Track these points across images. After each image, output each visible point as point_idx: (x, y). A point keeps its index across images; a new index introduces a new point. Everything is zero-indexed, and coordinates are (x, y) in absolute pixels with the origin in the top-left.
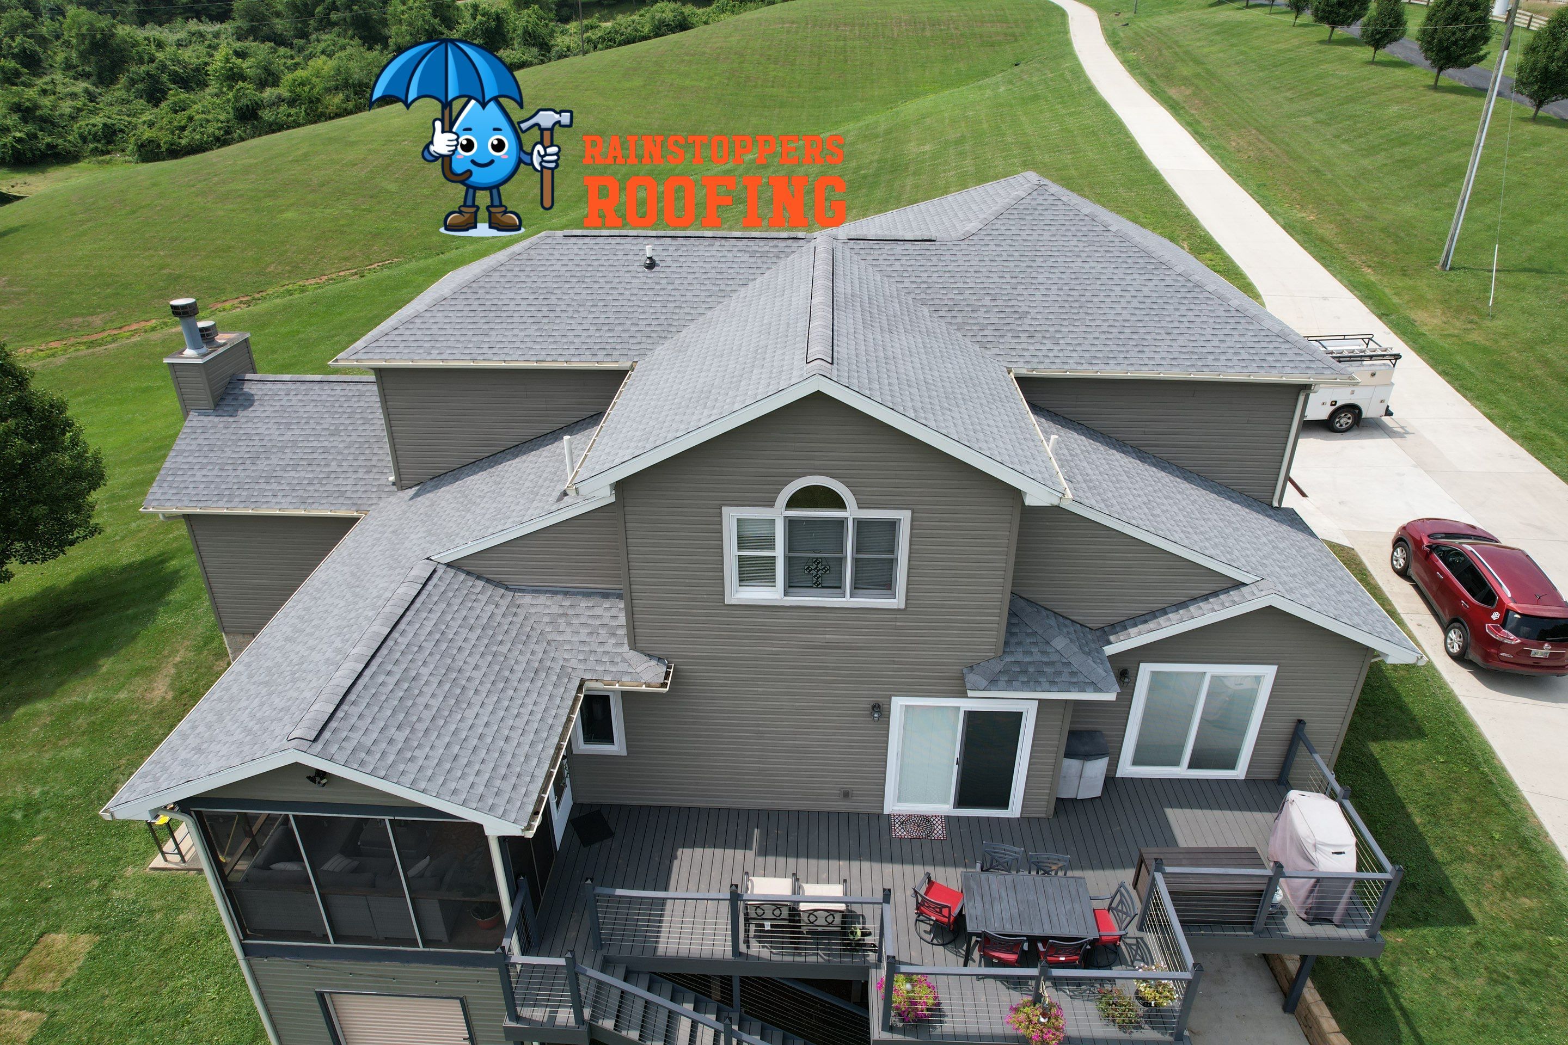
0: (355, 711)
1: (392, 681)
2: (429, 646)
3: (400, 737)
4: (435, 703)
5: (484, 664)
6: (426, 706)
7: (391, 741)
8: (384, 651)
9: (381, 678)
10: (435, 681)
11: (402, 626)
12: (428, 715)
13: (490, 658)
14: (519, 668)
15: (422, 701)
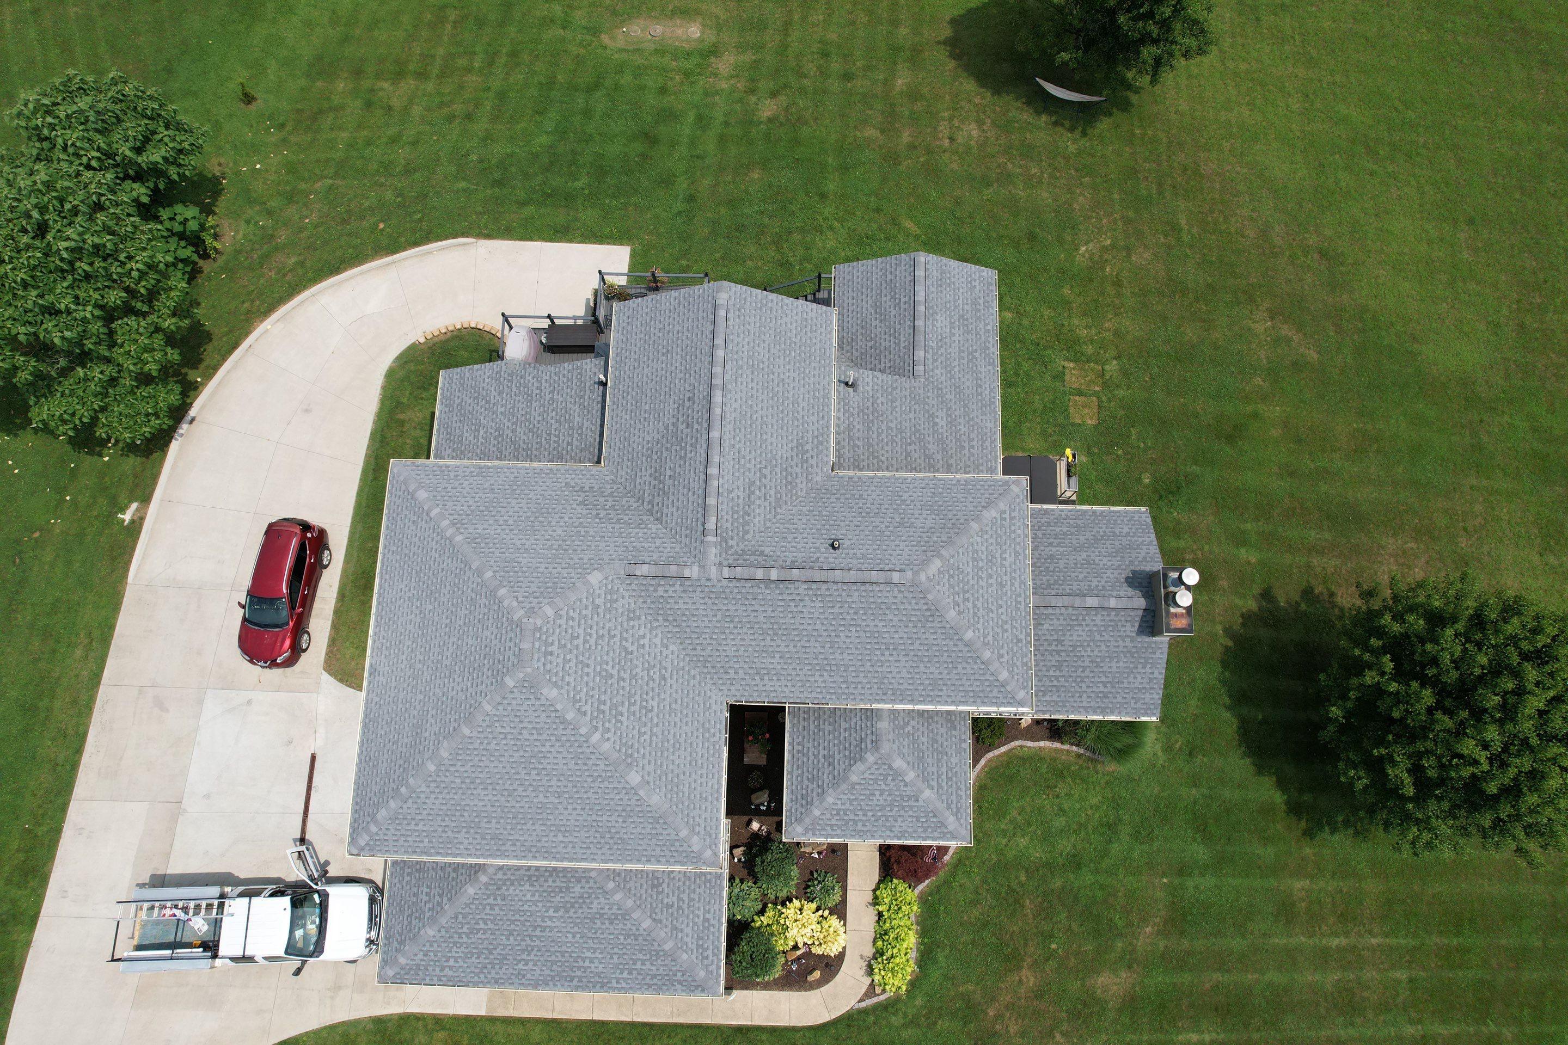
0: (909, 278)
1: (903, 300)
2: (898, 327)
3: (889, 277)
4: (884, 299)
5: (874, 331)
6: (886, 296)
7: (891, 273)
8: (912, 313)
9: (907, 299)
10: (888, 310)
11: (912, 331)
12: (884, 292)
13: (873, 336)
14: (860, 337)
15: (889, 297)
